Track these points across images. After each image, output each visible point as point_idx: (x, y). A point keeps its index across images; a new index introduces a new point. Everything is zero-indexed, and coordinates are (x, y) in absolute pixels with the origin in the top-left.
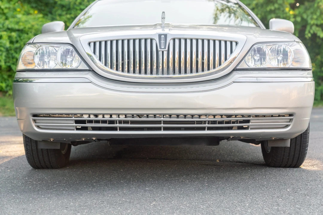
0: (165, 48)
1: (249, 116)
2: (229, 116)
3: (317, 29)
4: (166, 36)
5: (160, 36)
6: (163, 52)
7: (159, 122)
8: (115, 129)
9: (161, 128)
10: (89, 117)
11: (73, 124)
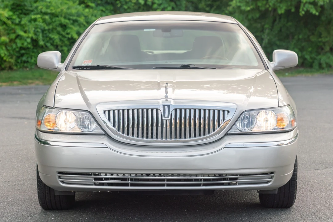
0: (168, 117)
1: (237, 175)
2: (220, 175)
3: (310, 6)
4: (169, 106)
5: (164, 106)
6: (166, 120)
7: (164, 180)
8: (127, 185)
9: (165, 184)
10: (106, 175)
11: (93, 180)
